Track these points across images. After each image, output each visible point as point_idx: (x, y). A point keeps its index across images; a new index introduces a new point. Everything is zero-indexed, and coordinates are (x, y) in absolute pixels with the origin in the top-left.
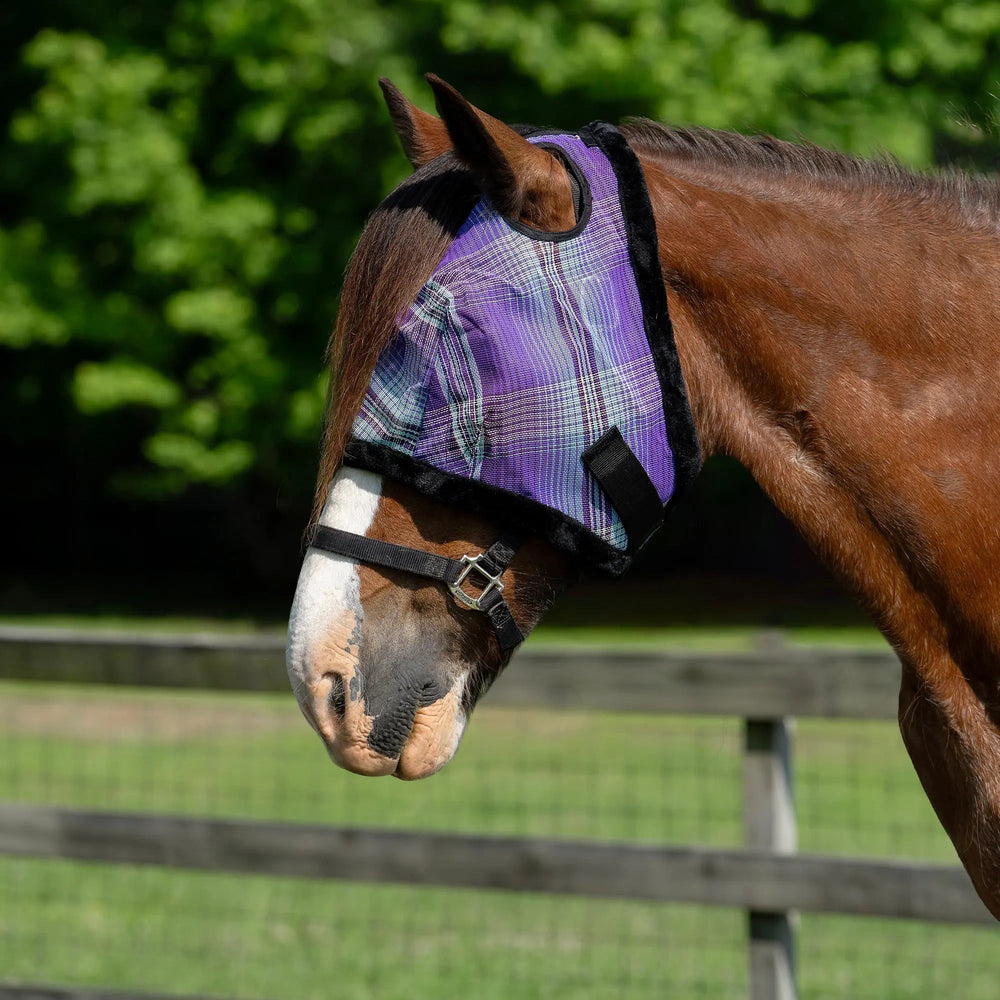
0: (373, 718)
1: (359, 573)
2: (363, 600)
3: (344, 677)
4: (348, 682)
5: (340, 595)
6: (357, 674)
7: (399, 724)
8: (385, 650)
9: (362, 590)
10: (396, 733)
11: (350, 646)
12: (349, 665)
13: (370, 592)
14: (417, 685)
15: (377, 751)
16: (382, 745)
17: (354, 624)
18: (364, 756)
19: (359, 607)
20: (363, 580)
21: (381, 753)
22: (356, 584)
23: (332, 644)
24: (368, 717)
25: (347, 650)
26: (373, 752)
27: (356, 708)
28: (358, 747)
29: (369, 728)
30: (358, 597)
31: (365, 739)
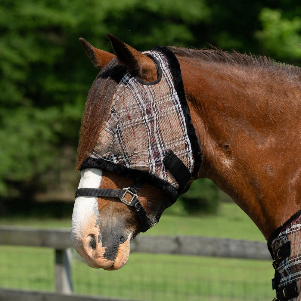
0: (105, 248)
1: (98, 201)
2: (100, 210)
3: (95, 235)
4: (97, 237)
5: (91, 209)
6: (100, 234)
7: (114, 250)
8: (107, 226)
9: (99, 207)
10: (114, 252)
11: (96, 225)
12: (97, 232)
13: (101, 207)
14: (119, 237)
16: (109, 257)
17: (97, 218)
18: (103, 261)
19: (98, 212)
20: (99, 203)
21: (109, 259)
22: (97, 205)
23: (90, 225)
24: (104, 248)
25: (95, 226)
26: (106, 260)
27: (99, 245)
28: (100, 258)
29: (104, 251)
30: (97, 209)
31: (103, 255)
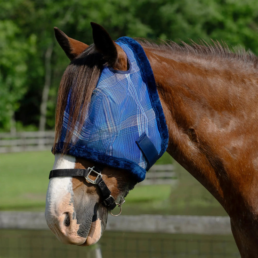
0: (79, 225)
1: (72, 181)
2: (74, 190)
3: (70, 213)
4: (72, 214)
5: (66, 188)
6: (74, 211)
7: (87, 227)
8: (81, 204)
9: (73, 186)
10: (86, 230)
11: (70, 203)
12: (71, 209)
13: (75, 187)
14: (92, 215)
15: (80, 236)
16: (82, 233)
17: (71, 197)
18: (76, 238)
19: (72, 192)
20: (73, 184)
21: (81, 237)
22: (71, 185)
23: (64, 203)
24: (78, 225)
25: (70, 205)
26: (79, 236)
27: (74, 222)
28: (74, 235)
29: (78, 228)
30: (72, 189)
31: (76, 232)
